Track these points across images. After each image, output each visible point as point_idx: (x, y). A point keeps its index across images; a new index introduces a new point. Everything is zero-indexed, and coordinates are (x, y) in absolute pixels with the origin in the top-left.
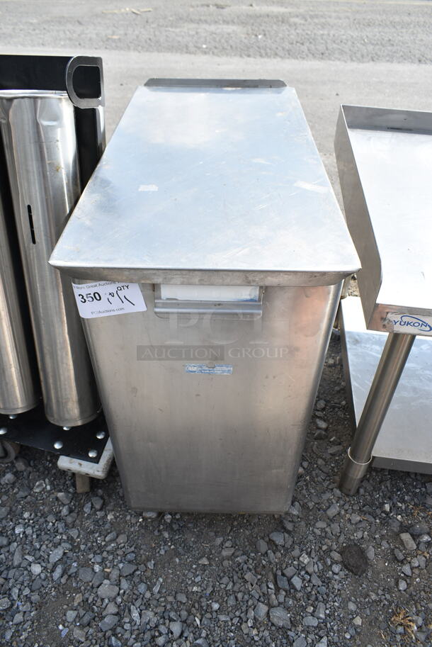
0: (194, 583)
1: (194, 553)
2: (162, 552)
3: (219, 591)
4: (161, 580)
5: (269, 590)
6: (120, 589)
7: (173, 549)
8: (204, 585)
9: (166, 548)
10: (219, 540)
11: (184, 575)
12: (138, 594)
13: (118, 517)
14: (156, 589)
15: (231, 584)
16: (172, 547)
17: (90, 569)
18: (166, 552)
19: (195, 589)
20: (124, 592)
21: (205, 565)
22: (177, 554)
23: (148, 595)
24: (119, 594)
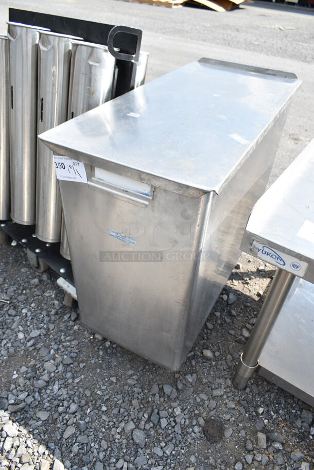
0: (100, 389)
1: (111, 371)
2: (93, 362)
3: (112, 401)
4: (83, 377)
5: (143, 418)
6: (57, 369)
7: (100, 363)
8: (105, 393)
9: (97, 360)
10: (131, 372)
11: (97, 381)
12: (65, 377)
13: (80, 329)
14: (77, 380)
15: (121, 401)
16: (100, 362)
17: (47, 351)
18: (95, 362)
19: (99, 392)
20: (58, 372)
21: (112, 382)
22: (101, 368)
23: (70, 381)
24: (54, 372)
